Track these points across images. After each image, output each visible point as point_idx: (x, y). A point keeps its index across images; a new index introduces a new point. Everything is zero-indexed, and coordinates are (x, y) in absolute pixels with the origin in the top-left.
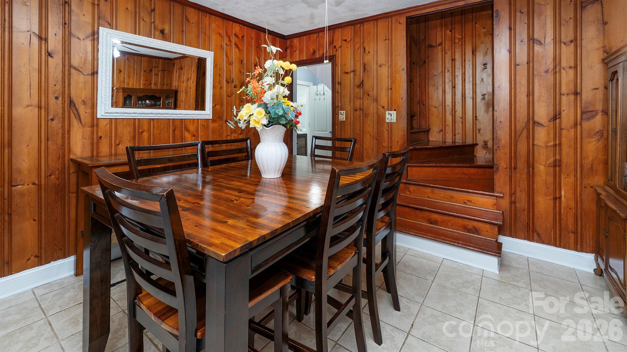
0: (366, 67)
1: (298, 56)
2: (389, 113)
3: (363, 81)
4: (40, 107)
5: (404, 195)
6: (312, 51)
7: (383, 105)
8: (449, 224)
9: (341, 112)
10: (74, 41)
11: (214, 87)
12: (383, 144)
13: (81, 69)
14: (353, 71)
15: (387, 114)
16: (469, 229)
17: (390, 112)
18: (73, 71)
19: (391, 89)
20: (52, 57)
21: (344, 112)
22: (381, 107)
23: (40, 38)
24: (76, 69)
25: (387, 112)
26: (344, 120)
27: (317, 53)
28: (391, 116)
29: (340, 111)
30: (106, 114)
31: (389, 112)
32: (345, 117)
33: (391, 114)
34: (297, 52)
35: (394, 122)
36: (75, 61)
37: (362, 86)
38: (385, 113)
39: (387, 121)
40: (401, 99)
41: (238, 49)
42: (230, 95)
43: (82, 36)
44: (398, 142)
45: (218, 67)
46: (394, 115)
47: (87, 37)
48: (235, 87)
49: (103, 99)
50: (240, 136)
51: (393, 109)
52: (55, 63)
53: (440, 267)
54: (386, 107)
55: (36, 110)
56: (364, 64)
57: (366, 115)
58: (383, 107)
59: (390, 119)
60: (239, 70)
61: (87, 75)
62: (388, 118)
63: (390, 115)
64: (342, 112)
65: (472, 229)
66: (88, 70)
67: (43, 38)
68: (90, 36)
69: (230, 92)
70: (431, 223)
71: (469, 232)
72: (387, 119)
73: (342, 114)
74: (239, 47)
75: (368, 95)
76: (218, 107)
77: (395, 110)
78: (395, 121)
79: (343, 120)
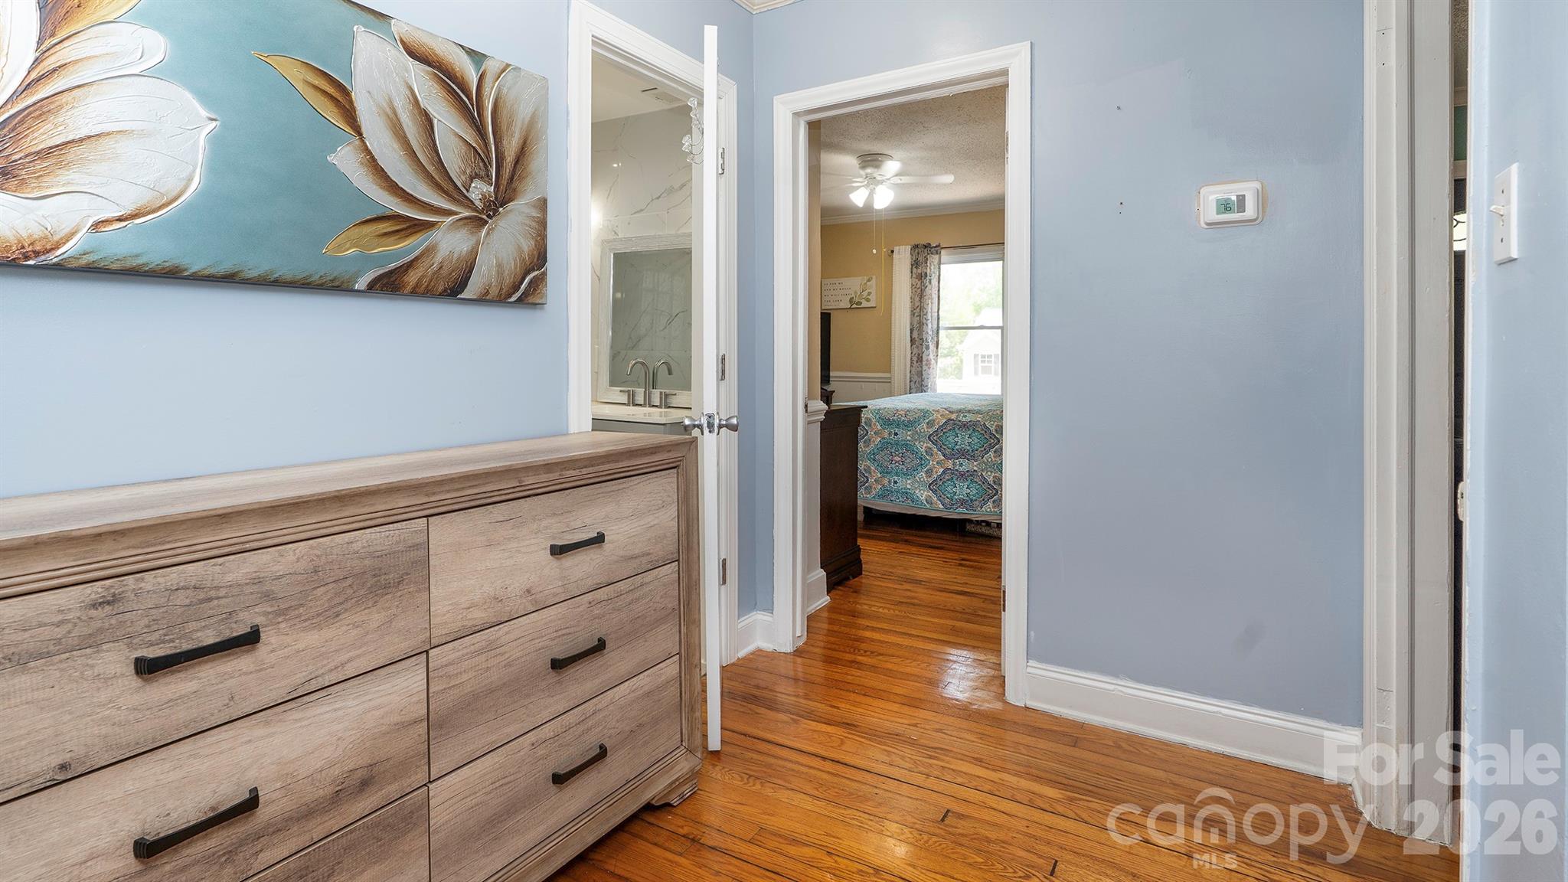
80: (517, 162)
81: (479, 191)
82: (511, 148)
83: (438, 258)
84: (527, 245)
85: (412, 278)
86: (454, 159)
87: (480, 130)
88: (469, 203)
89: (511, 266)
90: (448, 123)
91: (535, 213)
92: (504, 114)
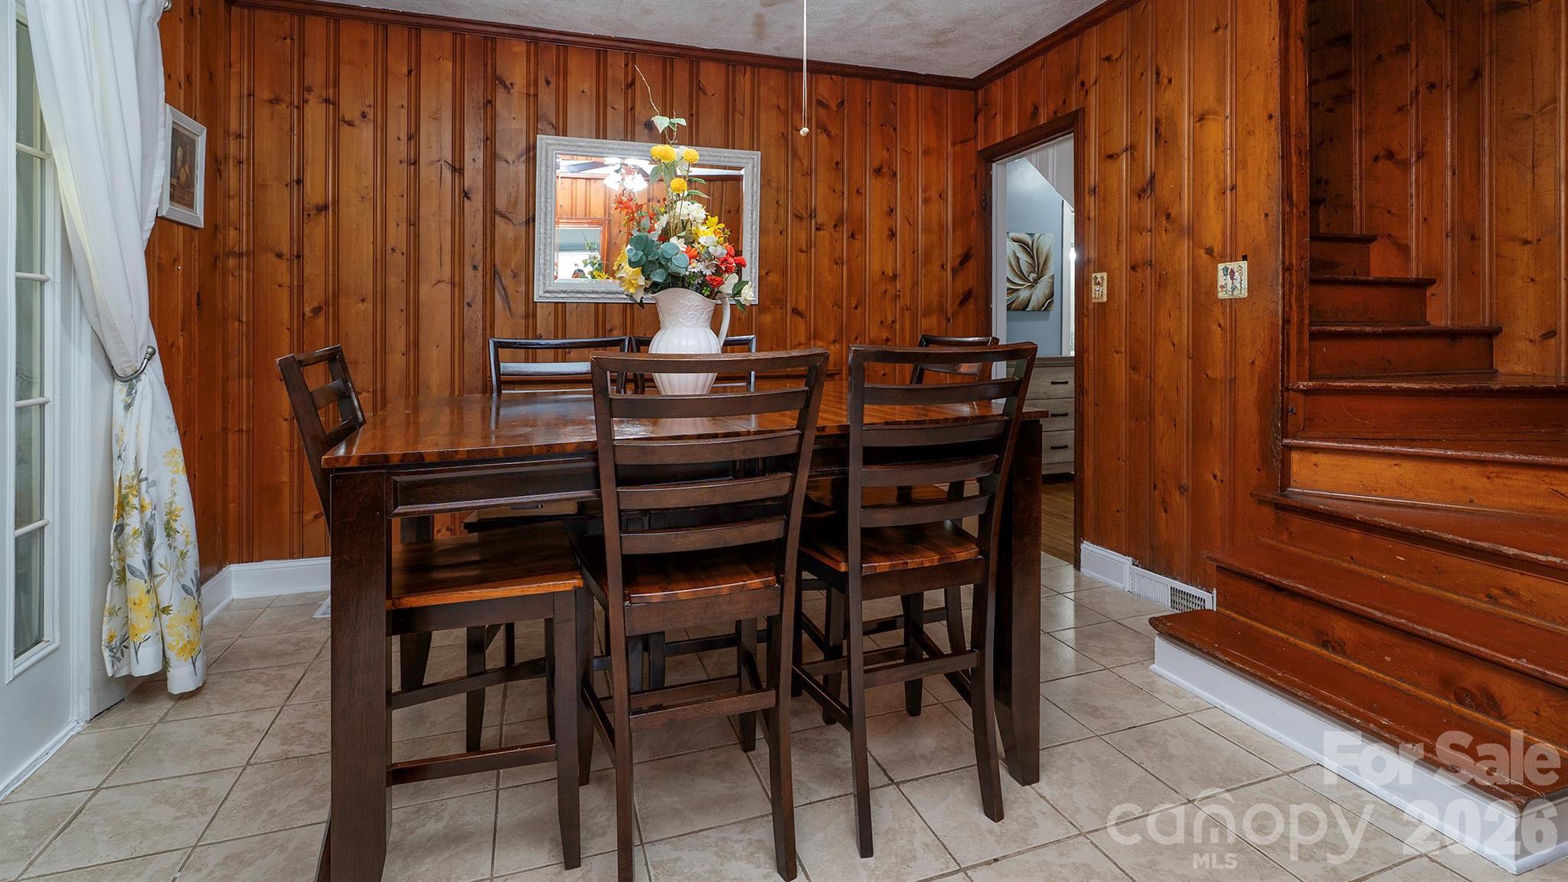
0: (1162, 130)
1: (999, 130)
2: (1226, 269)
3: (1153, 177)
4: (453, 284)
5: (1270, 542)
6: (1030, 109)
7: (1208, 245)
8: (1388, 659)
9: (1096, 278)
10: (500, 166)
11: (763, 231)
12: (1208, 372)
13: (510, 216)
14: (1127, 150)
15: (1220, 273)
16: (1465, 689)
17: (1230, 265)
18: (498, 219)
19: (1233, 188)
20: (469, 198)
21: (1105, 275)
22: (1202, 252)
23: (454, 169)
24: (503, 216)
25: (1221, 266)
26: (1105, 299)
27: (1041, 110)
28: (1232, 279)
29: (1094, 275)
30: (548, 295)
31: (1227, 264)
32: (1105, 292)
33: (1232, 272)
34: (999, 118)
35: (1241, 296)
36: (501, 204)
37: (1151, 190)
38: (1216, 269)
39: (1221, 295)
40: (1263, 217)
41: (828, 135)
42: (804, 248)
43: (510, 157)
44: (1253, 363)
45: (774, 185)
46: (1241, 274)
47: (519, 157)
48: (818, 229)
49: (541, 266)
50: (832, 346)
51: (1240, 257)
52: (474, 207)
53: (1267, 779)
54: (1217, 249)
55: (448, 289)
56: (1158, 121)
57: (1161, 282)
58: (1210, 251)
59: (1229, 287)
60: (830, 188)
61: (519, 224)
62: (1222, 287)
63: (1228, 277)
64: (1099, 275)
65: (1473, 690)
66: (521, 215)
67: (458, 170)
68: (522, 155)
69: (804, 241)
70: (1325, 645)
71: (1460, 702)
72: (1219, 290)
73: (1098, 284)
74: (830, 132)
75: (1168, 216)
76: (773, 277)
77: (1245, 258)
78: (1245, 294)
79: (1100, 301)
80: (1044, 264)
81: (1033, 276)
82: (1042, 261)
83: (1021, 298)
84: (1047, 291)
85: (1013, 306)
86: (1025, 268)
87: (1033, 258)
88: (1029, 281)
89: (1042, 299)
90: (1024, 258)
91: (1050, 280)
92: (1040, 250)
